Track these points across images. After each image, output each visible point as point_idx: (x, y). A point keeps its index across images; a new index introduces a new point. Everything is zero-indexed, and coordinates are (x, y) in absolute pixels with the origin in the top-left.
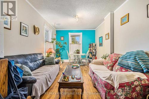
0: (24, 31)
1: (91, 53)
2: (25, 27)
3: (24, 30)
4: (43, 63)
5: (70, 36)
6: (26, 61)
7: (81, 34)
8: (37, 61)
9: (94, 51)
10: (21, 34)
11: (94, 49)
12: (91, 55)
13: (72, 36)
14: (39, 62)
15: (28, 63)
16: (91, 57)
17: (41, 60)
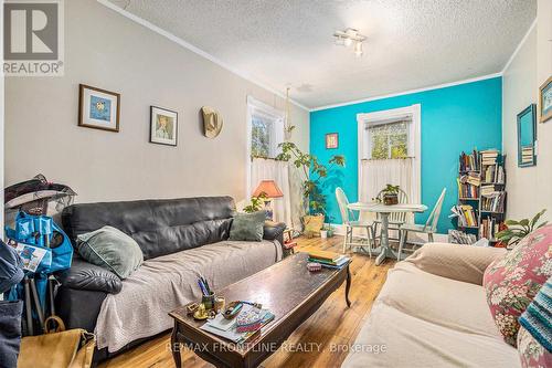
0: (160, 131)
1: (474, 204)
2: (167, 119)
3: (163, 127)
4: (220, 230)
5: (361, 127)
6: (151, 219)
7: (415, 110)
8: (199, 222)
9: (487, 192)
10: (150, 141)
11: (488, 180)
12: (469, 214)
13: (372, 127)
14: (207, 228)
15: (159, 226)
16: (472, 224)
17: (215, 219)
